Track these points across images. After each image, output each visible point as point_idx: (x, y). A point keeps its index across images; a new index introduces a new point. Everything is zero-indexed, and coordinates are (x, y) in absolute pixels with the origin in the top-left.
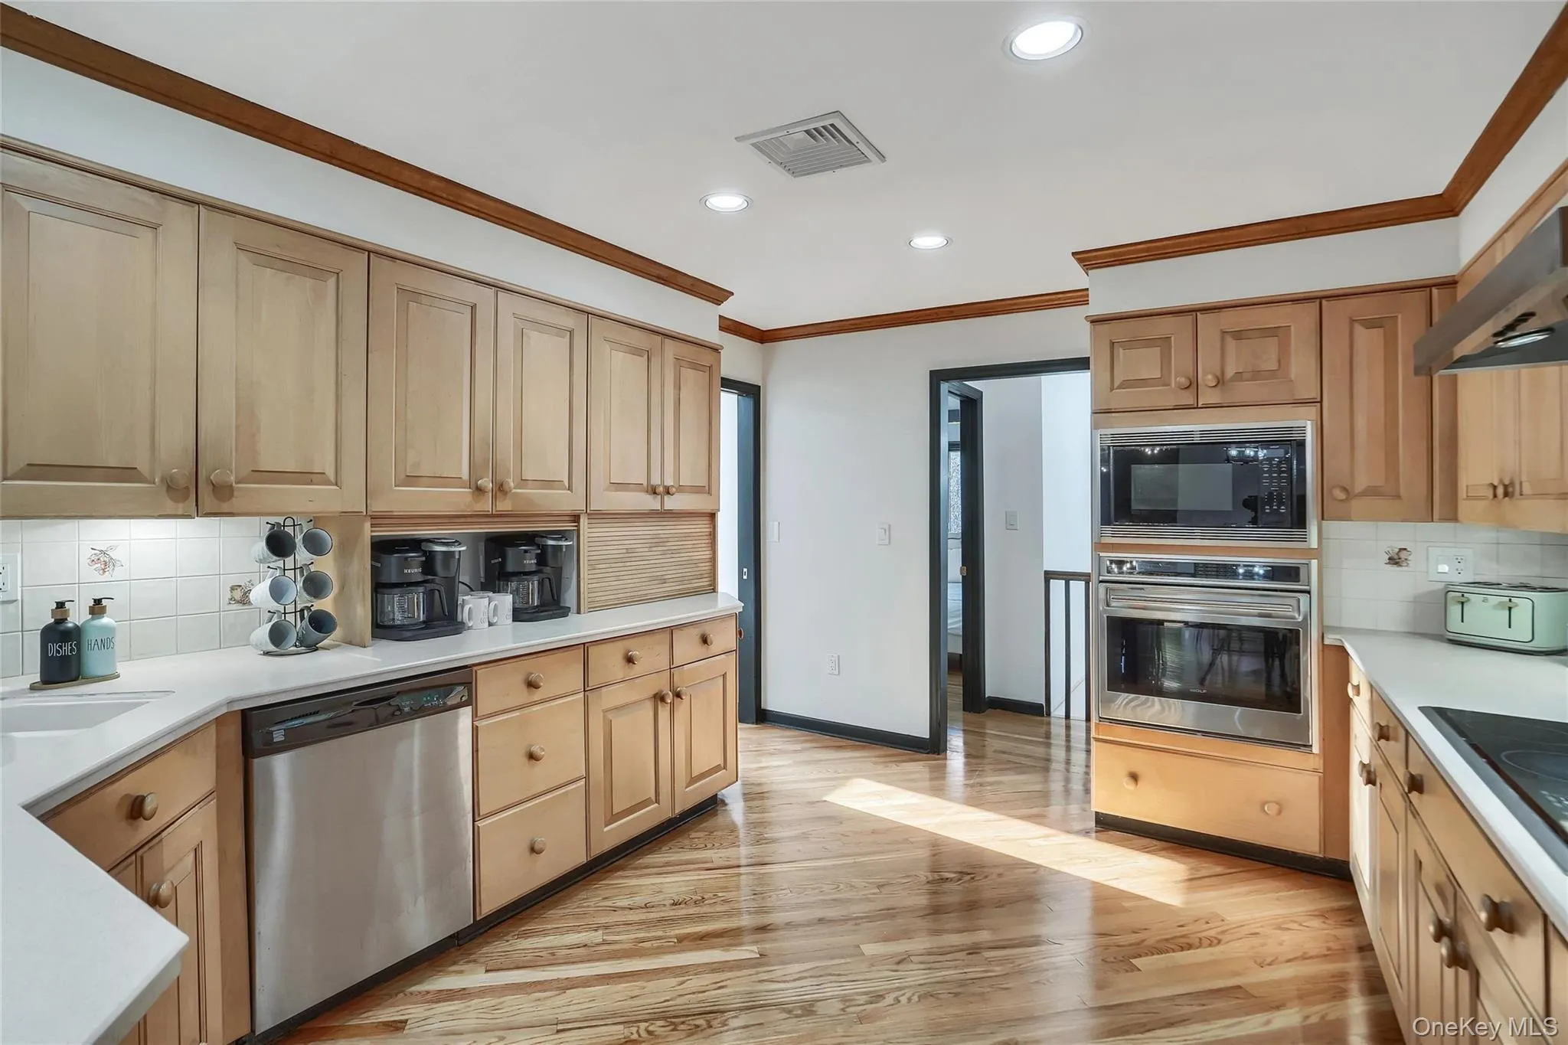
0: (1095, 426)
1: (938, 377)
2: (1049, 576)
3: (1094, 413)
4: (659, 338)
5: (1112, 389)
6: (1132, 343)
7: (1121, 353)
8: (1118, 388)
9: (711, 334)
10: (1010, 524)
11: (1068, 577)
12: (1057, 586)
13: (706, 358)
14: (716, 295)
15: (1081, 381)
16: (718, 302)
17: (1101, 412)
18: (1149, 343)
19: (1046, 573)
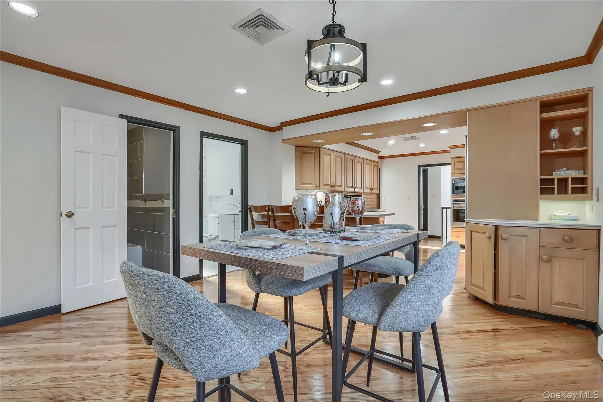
0: (451, 177)
1: (420, 166)
2: (442, 208)
3: (451, 174)
4: (371, 161)
5: (455, 170)
6: (458, 162)
7: (456, 164)
8: (456, 170)
9: (377, 160)
10: (434, 197)
11: (447, 208)
12: (444, 210)
13: (376, 164)
14: (378, 152)
15: (449, 167)
16: (378, 153)
17: (452, 174)
18: (461, 162)
19: (442, 207)
